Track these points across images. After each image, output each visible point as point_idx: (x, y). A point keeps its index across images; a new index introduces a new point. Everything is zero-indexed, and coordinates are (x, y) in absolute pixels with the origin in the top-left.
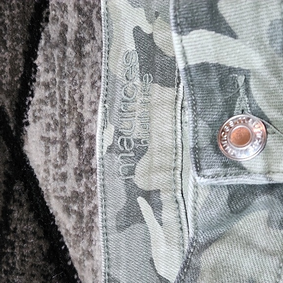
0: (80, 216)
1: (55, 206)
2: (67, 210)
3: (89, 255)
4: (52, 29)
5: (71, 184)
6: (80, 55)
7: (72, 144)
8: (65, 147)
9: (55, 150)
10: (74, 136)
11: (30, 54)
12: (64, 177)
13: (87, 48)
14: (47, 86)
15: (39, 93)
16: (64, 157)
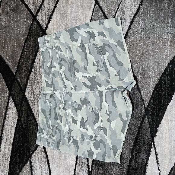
0: (33, 103)
1: (29, 102)
2: (31, 102)
3: (34, 108)
4: (31, 79)
5: (32, 99)
6: (34, 82)
7: (32, 94)
8: (31, 94)
9: (30, 94)
10: (33, 93)
11: (27, 81)
12: (31, 98)
13: (35, 82)
14: (29, 86)
15: (28, 86)
16: (31, 95)
